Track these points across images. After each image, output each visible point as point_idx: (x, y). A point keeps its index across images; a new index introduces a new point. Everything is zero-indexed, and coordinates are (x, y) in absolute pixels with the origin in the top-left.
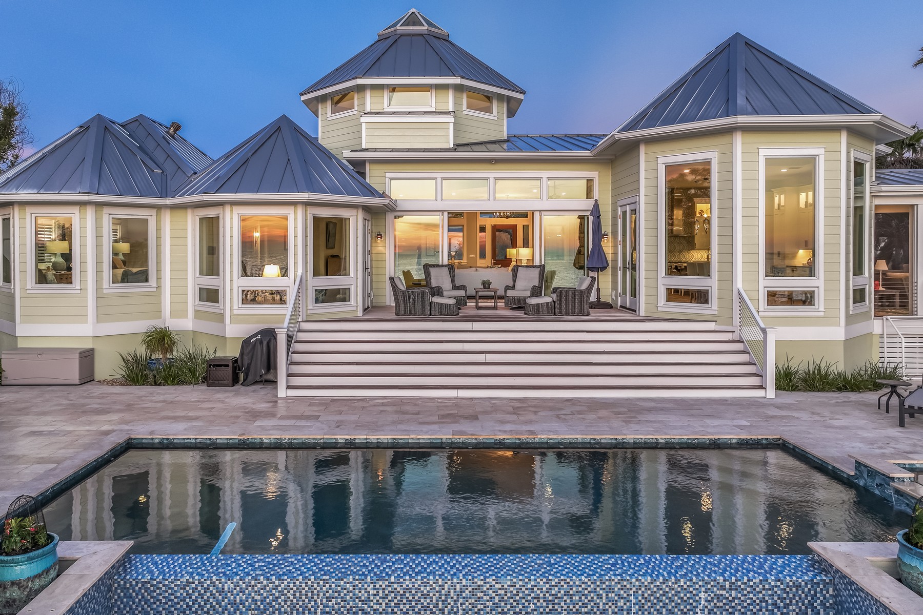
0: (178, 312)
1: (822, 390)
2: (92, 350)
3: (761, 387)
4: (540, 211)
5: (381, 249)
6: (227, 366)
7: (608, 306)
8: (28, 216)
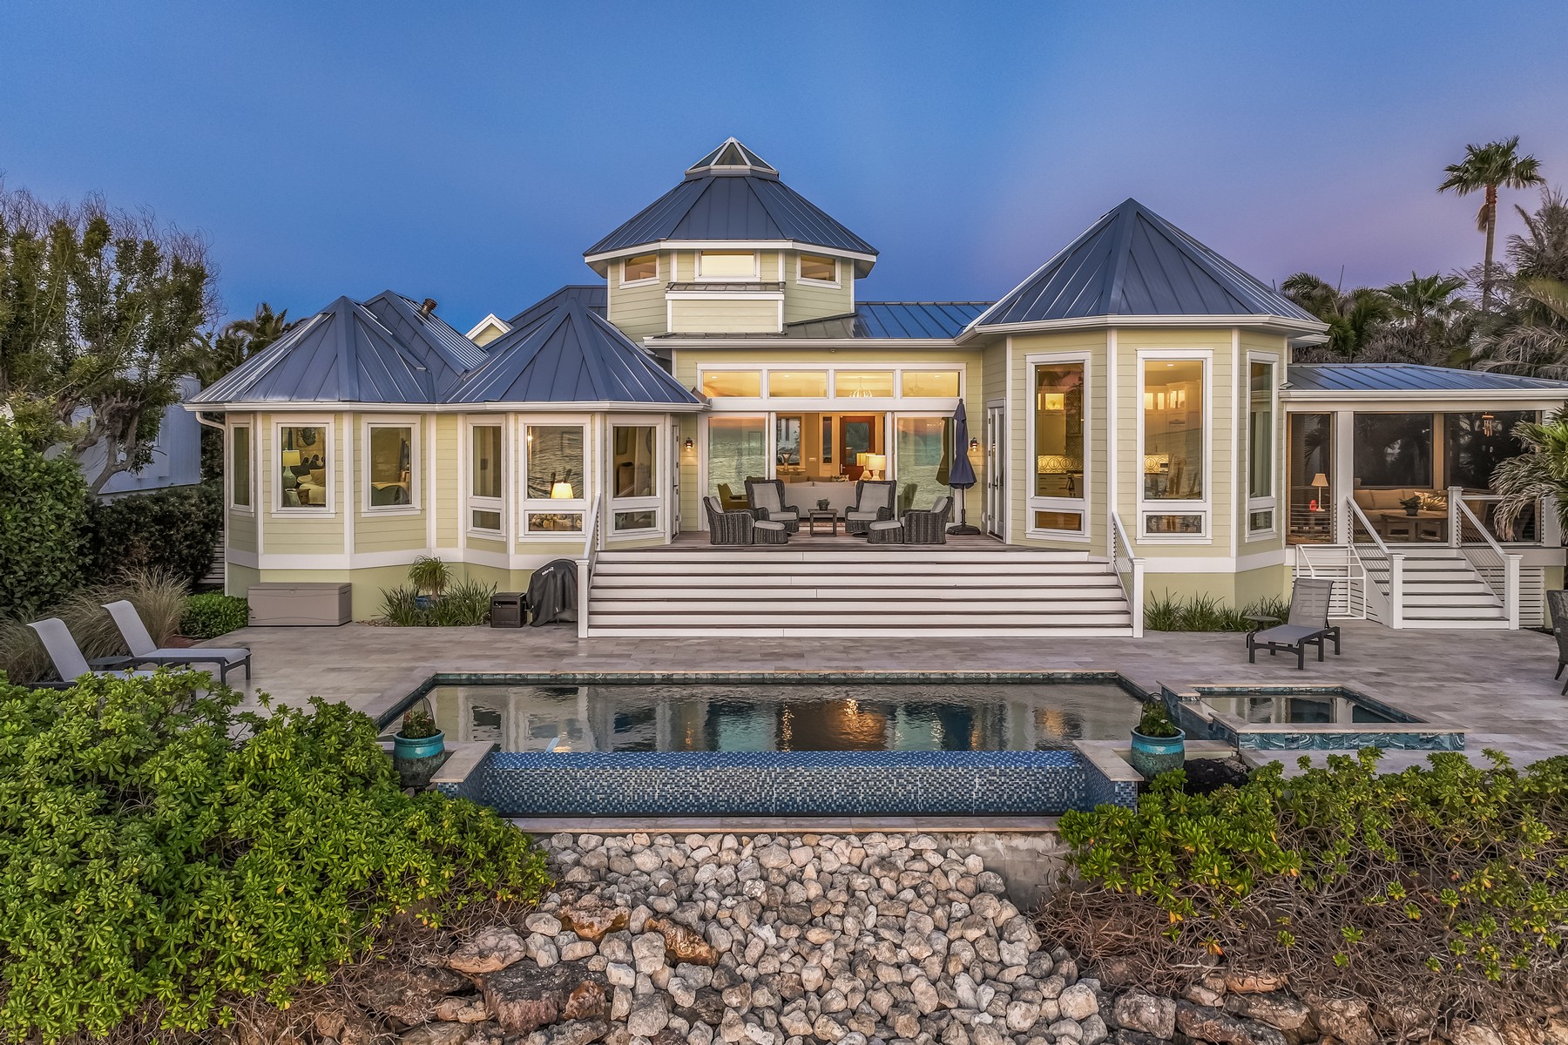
0: (447, 540)
1: (1204, 630)
2: (350, 585)
3: (1129, 626)
4: (893, 412)
5: (691, 459)
6: (515, 603)
7: (974, 532)
8: (273, 426)
